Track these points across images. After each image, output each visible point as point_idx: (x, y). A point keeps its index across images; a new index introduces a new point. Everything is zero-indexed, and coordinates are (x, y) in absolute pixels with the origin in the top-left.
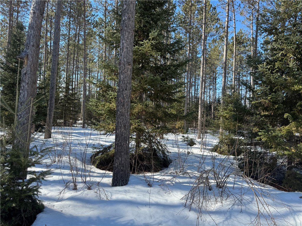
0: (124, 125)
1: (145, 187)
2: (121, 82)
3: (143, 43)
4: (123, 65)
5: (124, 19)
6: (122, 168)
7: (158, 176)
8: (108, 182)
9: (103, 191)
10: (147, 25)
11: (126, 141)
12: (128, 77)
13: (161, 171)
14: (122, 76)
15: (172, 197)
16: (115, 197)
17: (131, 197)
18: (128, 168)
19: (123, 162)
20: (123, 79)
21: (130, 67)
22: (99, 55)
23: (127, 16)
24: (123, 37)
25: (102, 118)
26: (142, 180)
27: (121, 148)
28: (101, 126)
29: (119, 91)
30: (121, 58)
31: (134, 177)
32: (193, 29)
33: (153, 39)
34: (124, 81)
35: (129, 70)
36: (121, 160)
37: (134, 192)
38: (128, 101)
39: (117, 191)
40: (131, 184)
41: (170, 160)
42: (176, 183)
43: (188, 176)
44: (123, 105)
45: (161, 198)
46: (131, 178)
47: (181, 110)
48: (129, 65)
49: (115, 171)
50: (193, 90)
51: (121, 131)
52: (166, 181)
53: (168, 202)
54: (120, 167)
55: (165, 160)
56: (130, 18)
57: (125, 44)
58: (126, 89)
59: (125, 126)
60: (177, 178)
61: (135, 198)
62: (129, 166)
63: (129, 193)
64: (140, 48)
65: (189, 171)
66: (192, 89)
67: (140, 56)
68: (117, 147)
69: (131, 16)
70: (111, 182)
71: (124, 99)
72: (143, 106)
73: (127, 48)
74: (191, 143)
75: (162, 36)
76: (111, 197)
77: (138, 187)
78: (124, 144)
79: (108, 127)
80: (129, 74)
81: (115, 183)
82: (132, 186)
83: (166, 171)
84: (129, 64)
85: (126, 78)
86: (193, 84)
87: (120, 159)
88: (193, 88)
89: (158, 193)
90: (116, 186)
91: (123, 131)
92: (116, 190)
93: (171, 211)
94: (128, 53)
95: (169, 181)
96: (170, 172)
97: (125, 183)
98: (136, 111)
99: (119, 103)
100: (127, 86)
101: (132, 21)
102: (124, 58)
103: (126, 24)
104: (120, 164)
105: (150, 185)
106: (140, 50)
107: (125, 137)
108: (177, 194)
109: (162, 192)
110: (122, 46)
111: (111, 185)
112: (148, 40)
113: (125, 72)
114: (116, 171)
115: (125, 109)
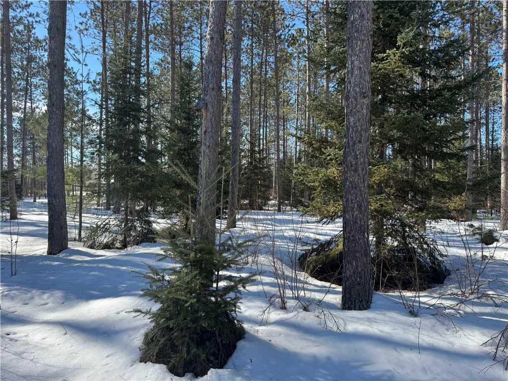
0: (358, 205)
1: (404, 315)
2: (351, 129)
3: (385, 55)
4: (353, 100)
5: (352, 19)
6: (358, 280)
7: (426, 299)
8: (335, 301)
9: (330, 315)
10: (390, 22)
11: (364, 233)
12: (363, 120)
13: (430, 290)
14: (352, 119)
15: (462, 338)
16: (351, 328)
17: (382, 331)
18: (370, 281)
19: (360, 269)
20: (354, 124)
21: (366, 101)
23: (358, 11)
24: (352, 50)
25: (314, 194)
26: (397, 303)
27: (355, 245)
28: (314, 207)
29: (347, 146)
30: (349, 88)
31: (379, 296)
32: (479, 13)
33: (405, 45)
34: (356, 126)
35: (365, 107)
36: (357, 266)
37: (386, 322)
38: (364, 162)
39: (353, 317)
40: (376, 308)
41: (446, 269)
42: (465, 313)
43: (491, 302)
44: (356, 170)
45: (439, 338)
46: (375, 298)
47: (460, 174)
48: (365, 97)
49: (345, 284)
50: (482, 134)
51: (353, 215)
52: (445, 308)
53: (455, 346)
54: (354, 277)
55: (435, 269)
56: (363, 15)
57: (356, 63)
58: (360, 142)
59: (361, 205)
60: (469, 304)
61: (388, 333)
62: (371, 277)
63: (376, 324)
64: (380, 66)
65: (490, 293)
66: (480, 131)
67: (379, 79)
68: (348, 243)
69: (364, 10)
70: (341, 302)
71: (357, 159)
72: (389, 169)
73: (360, 68)
74: (488, 239)
75: (422, 37)
76: (345, 327)
77: (391, 315)
78: (359, 239)
79: (326, 210)
80: (365, 114)
81: (348, 304)
82: (380, 312)
83: (438, 290)
84: (364, 96)
85: (359, 122)
86: (483, 121)
87: (354, 264)
88: (483, 129)
89: (433, 328)
90: (350, 309)
91: (357, 215)
92: (351, 315)
93: (465, 364)
94: (361, 77)
95: (452, 308)
96: (449, 292)
97: (365, 306)
98: (376, 178)
99: (347, 166)
100: (361, 135)
101: (368, 20)
102: (354, 87)
103: (357, 28)
104: (354, 273)
105: (413, 314)
106: (380, 69)
107: (361, 225)
108: (471, 334)
109: (441, 328)
110: (350, 66)
111: (339, 306)
112: (395, 49)
113: (358, 112)
114: (347, 283)
115: (359, 176)
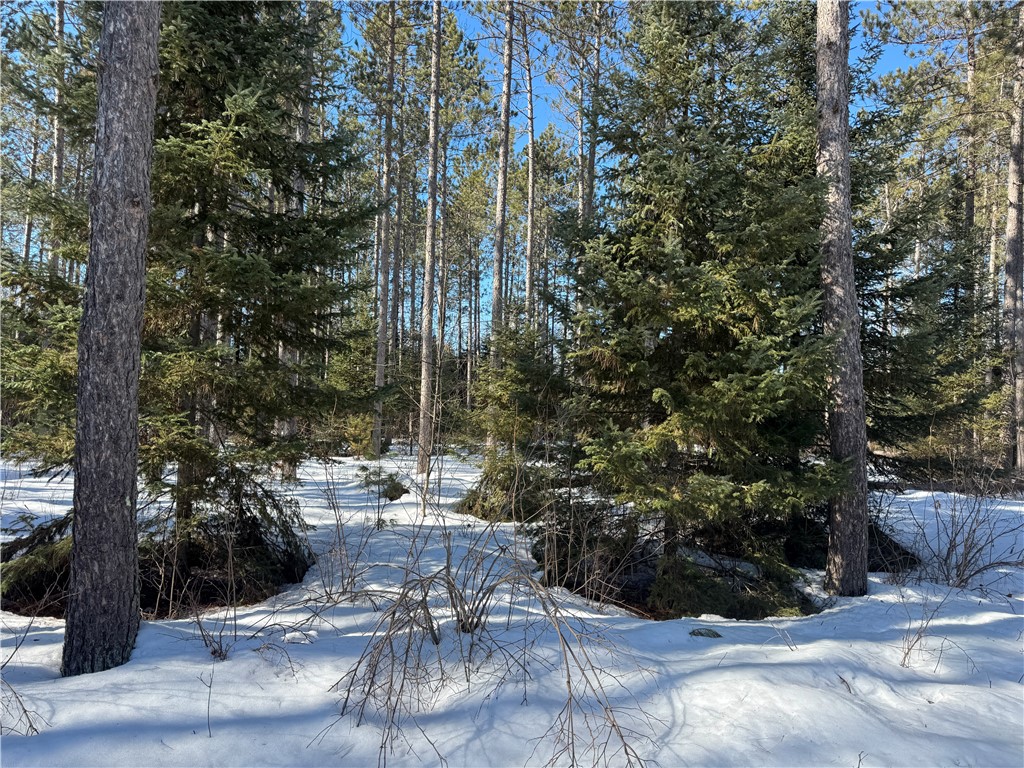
0: (110, 437)
1: (199, 662)
2: (100, 268)
3: (199, 128)
4: (107, 204)
5: (111, 29)
6: (104, 602)
7: (254, 617)
8: (46, 660)
9: (14, 698)
10: (217, 67)
11: (123, 497)
12: (130, 252)
13: (273, 598)
14: (103, 247)
15: (300, 685)
16: (65, 717)
17: (138, 709)
18: (132, 601)
19: (108, 579)
20: (108, 257)
21: (138, 213)
22: (34, 161)
23: (126, 18)
24: (109, 97)
25: (25, 407)
26: (188, 638)
27: (100, 527)
28: (16, 440)
29: (91, 304)
30: (99, 177)
31: (154, 629)
32: (403, 104)
33: (240, 120)
34: (113, 263)
35: (135, 225)
36: (102, 571)
37: (153, 686)
38: (130, 342)
39: (78, 691)
40: (142, 657)
41: (310, 554)
42: (321, 633)
43: (368, 604)
44: (109, 360)
45: (259, 693)
46: (143, 637)
48: (135, 204)
49: (72, 617)
51: (98, 460)
52: (285, 631)
53: (284, 704)
54: (95, 598)
55: (290, 556)
56: (137, 31)
57: (117, 126)
58: (120, 297)
59: (119, 438)
60: (326, 615)
61: (152, 710)
62: (135, 593)
63: (130, 695)
64: (190, 147)
65: (374, 587)
67: (188, 173)
68: (83, 523)
69: (140, 21)
70: (60, 660)
71: (112, 334)
72: (200, 360)
73: (126, 139)
74: (393, 490)
75: (276, 113)
76: (51, 718)
77: (169, 668)
78: (111, 511)
79: (51, 445)
80: (136, 240)
81: (78, 659)
82: (146, 667)
83: (291, 595)
84: (133, 202)
85: (120, 254)
87: (96, 569)
89: (250, 678)
90: (79, 671)
91: (107, 459)
92: (72, 687)
93: (292, 736)
94: (128, 159)
95: (295, 630)
96: (306, 597)
97: (119, 659)
98: (173, 378)
99: (89, 349)
100: (124, 284)
101: (149, 44)
102: (111, 177)
103: (121, 51)
104: (94, 588)
105: (219, 655)
106: (190, 155)
107: (116, 482)
108: (318, 672)
109: (265, 672)
110: (103, 129)
111: (57, 670)
112: (219, 122)
113: (118, 232)
114: (77, 615)
115: (115, 371)
